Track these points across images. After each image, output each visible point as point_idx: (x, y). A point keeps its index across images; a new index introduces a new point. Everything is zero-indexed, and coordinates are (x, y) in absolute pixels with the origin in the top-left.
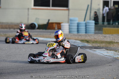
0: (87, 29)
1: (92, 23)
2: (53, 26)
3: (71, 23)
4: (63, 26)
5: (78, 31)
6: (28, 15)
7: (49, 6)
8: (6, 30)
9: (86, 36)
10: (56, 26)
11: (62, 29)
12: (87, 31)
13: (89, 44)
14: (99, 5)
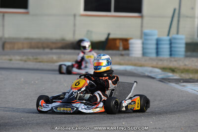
0: (173, 49)
1: (181, 39)
2: (116, 44)
3: (146, 40)
4: (132, 44)
5: (157, 53)
6: (75, 25)
7: (109, 10)
8: (37, 50)
9: (171, 61)
10: (120, 45)
11: (130, 49)
12: (173, 53)
13: (175, 74)
14: (193, 8)
